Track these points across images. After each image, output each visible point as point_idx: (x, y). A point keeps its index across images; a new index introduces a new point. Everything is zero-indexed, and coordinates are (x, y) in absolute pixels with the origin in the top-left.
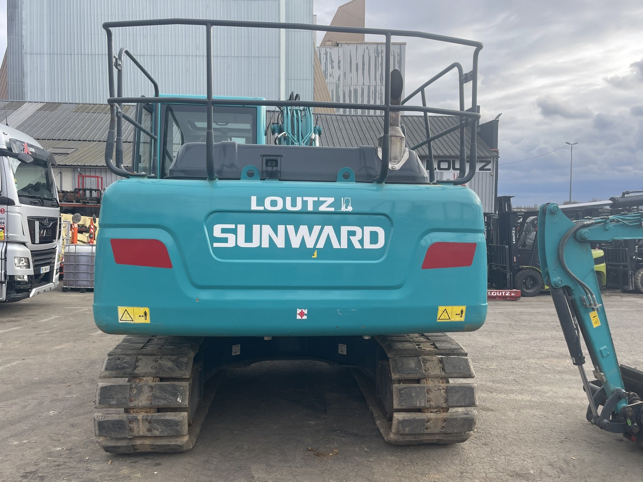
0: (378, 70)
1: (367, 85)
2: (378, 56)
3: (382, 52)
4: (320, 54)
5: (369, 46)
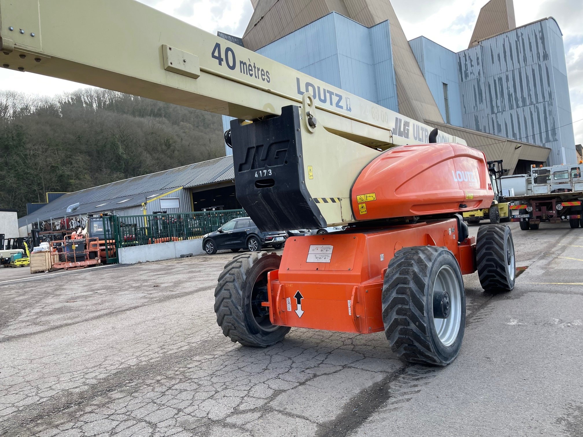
0: (521, 53)
1: (511, 70)
2: (519, 40)
3: (522, 34)
4: (460, 58)
5: (508, 34)
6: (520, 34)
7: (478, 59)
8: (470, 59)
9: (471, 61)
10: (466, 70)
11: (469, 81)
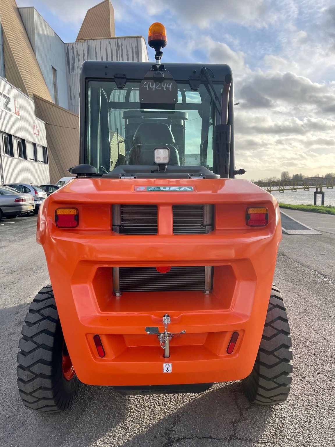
2: (119, 50)
3: (122, 45)
4: (68, 49)
5: (111, 41)
6: (120, 44)
7: (84, 55)
8: (78, 53)
9: (78, 55)
10: (74, 63)
11: (76, 74)
